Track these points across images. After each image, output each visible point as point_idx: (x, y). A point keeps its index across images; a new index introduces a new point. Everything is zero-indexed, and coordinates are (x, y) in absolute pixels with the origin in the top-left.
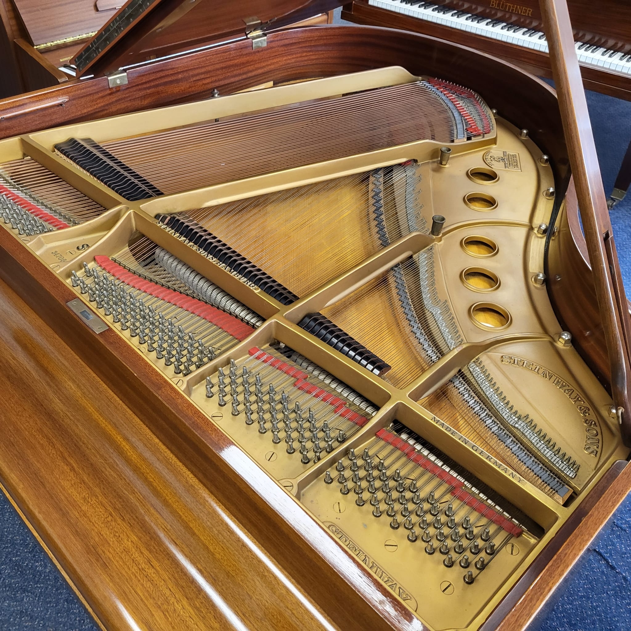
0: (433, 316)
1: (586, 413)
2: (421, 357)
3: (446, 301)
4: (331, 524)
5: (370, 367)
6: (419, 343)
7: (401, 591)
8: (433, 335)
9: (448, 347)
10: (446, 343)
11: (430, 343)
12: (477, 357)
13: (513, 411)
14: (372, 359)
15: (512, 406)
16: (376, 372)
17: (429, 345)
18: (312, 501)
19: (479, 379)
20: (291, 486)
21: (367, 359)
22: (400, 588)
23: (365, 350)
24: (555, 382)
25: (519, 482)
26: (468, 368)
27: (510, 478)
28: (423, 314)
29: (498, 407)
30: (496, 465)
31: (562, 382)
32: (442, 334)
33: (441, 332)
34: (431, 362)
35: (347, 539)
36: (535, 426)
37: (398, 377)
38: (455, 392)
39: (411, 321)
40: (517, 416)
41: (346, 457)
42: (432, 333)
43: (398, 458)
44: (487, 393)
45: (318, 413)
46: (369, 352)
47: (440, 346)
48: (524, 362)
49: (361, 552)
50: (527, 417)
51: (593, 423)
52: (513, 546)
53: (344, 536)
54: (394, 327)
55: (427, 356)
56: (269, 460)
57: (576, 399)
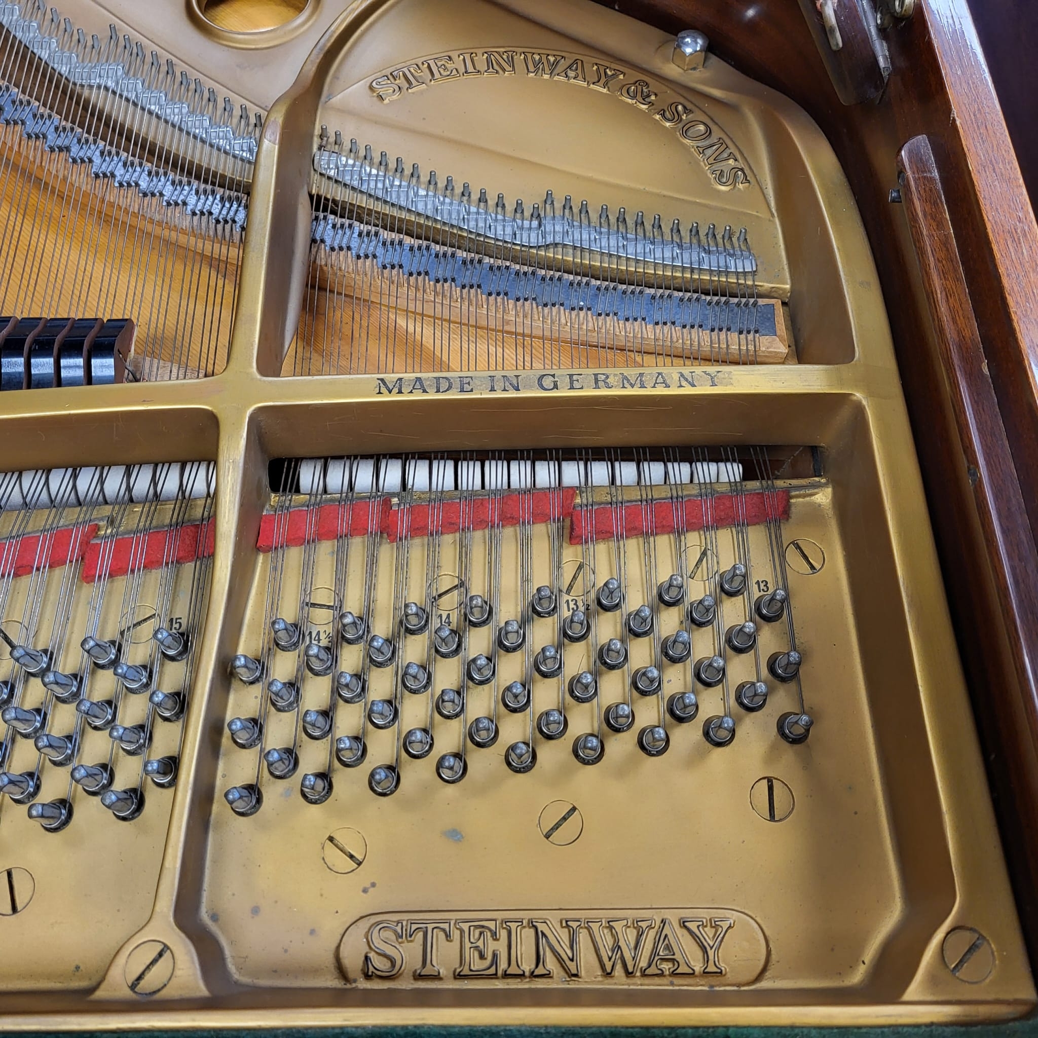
0: (114, 93)
1: (649, 96)
2: (183, 232)
3: (112, 28)
4: (364, 925)
5: (72, 366)
6: (145, 195)
7: (692, 926)
8: (161, 148)
9: (226, 152)
10: (211, 146)
11: (171, 176)
12: (317, 131)
13: (510, 207)
14: (58, 339)
15: (500, 197)
16: (103, 366)
17: (173, 183)
18: (256, 911)
19: (372, 185)
20: (160, 955)
21: (42, 348)
22: (683, 924)
23: (15, 327)
24: (531, 68)
25: (714, 385)
26: (321, 174)
27: (688, 390)
28: (85, 109)
29: (472, 224)
30: (632, 386)
31: (544, 57)
32: (181, 129)
33: (173, 126)
34: (220, 227)
35: (446, 926)
36: (584, 209)
37: (170, 332)
38: (344, 262)
39: (68, 149)
40: (527, 214)
41: (235, 684)
42: (153, 145)
43: (372, 563)
44: (420, 208)
45: (40, 623)
46: (30, 323)
47: (205, 165)
48: (429, 67)
49: (513, 926)
50: (549, 198)
51: (680, 108)
52: (798, 547)
53: (430, 927)
54: (35, 198)
55: (196, 218)
56: (14, 909)
57: (603, 79)
